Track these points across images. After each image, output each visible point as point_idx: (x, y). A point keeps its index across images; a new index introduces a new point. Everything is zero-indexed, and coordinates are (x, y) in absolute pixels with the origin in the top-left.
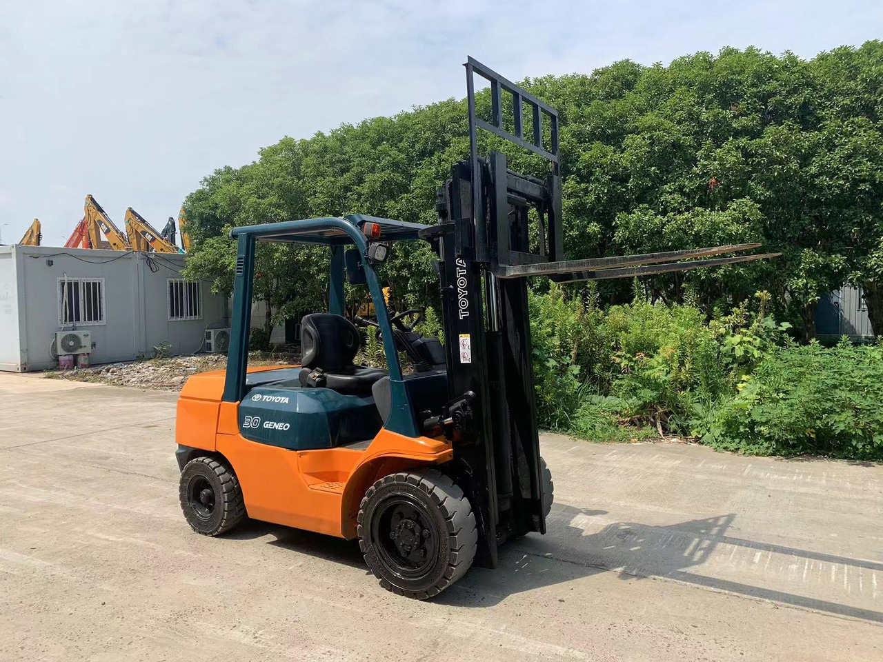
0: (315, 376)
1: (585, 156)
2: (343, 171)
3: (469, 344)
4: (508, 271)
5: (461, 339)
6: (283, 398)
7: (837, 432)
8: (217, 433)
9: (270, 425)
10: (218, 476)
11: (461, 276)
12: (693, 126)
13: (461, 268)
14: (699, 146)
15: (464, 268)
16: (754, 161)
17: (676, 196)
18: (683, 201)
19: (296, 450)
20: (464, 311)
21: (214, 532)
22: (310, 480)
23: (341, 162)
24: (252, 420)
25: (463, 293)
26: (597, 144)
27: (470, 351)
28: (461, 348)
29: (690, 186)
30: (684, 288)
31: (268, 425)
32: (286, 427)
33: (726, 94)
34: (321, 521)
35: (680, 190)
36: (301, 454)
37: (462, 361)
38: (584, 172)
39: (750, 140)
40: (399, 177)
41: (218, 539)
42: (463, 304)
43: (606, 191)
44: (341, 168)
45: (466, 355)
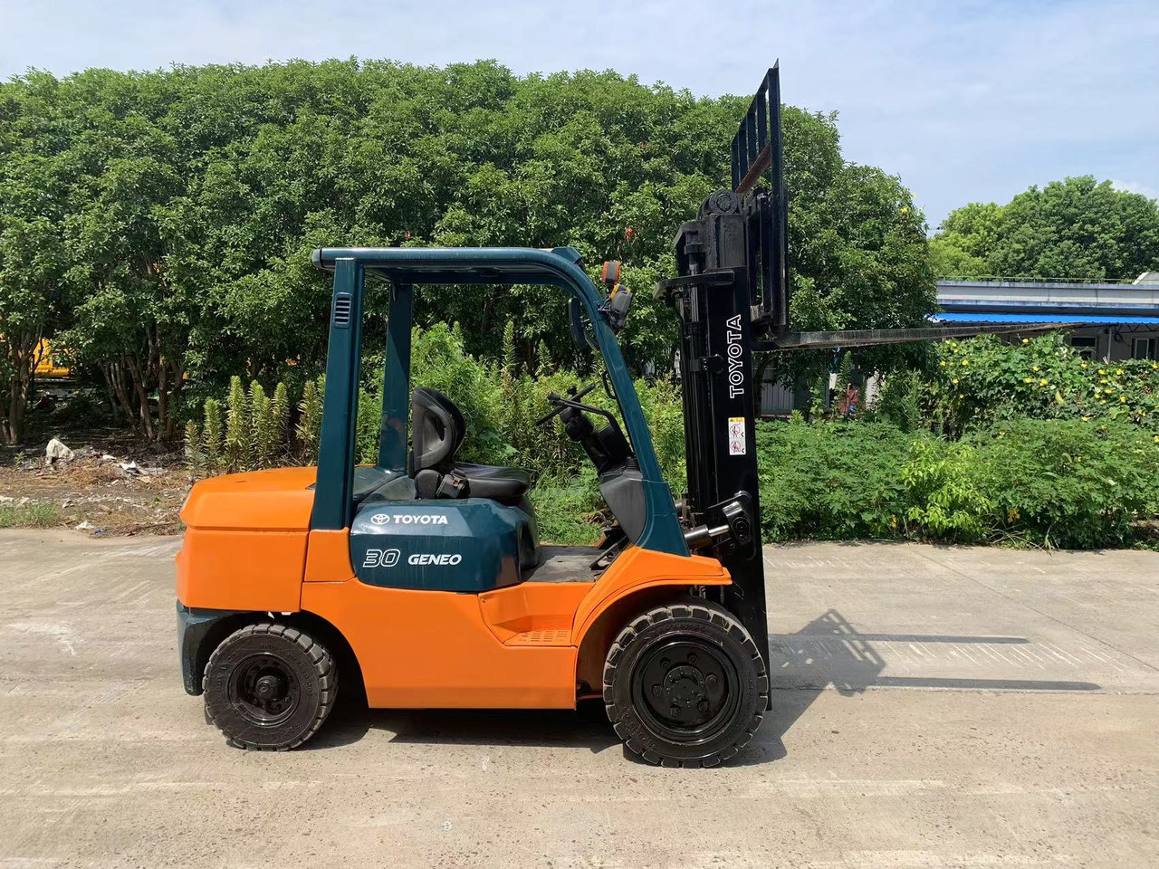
0: (456, 481)
1: (475, 180)
2: (54, 149)
3: (744, 431)
4: (802, 338)
5: (730, 424)
6: (435, 518)
7: (835, 512)
8: (303, 581)
9: (422, 559)
10: (307, 650)
11: (734, 341)
12: (601, 161)
13: (734, 331)
14: (612, 187)
15: (739, 332)
16: (672, 212)
17: (585, 245)
18: (592, 252)
19: (477, 593)
20: (736, 387)
21: (295, 742)
22: (504, 633)
23: (48, 131)
24: (382, 555)
25: (736, 364)
26: (489, 165)
27: (744, 439)
28: (731, 436)
29: (601, 234)
30: (593, 356)
31: (418, 560)
32: (455, 560)
33: (634, 128)
34: (526, 691)
35: (590, 238)
36: (485, 597)
37: (732, 453)
38: (472, 200)
39: (667, 186)
40: (167, 170)
41: (303, 752)
42: (736, 378)
43: (503, 228)
44: (51, 141)
45: (737, 445)
